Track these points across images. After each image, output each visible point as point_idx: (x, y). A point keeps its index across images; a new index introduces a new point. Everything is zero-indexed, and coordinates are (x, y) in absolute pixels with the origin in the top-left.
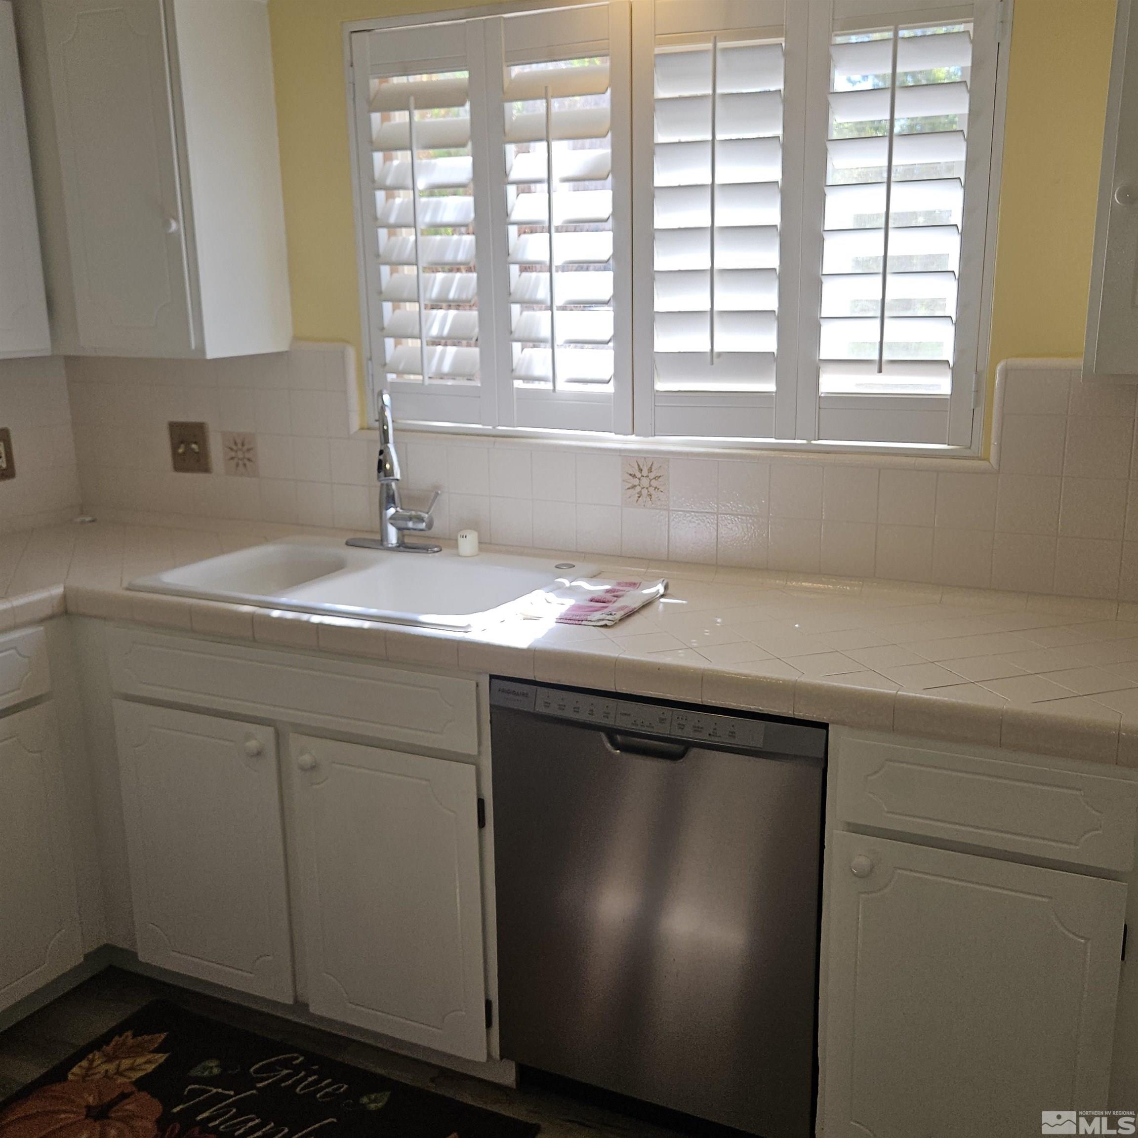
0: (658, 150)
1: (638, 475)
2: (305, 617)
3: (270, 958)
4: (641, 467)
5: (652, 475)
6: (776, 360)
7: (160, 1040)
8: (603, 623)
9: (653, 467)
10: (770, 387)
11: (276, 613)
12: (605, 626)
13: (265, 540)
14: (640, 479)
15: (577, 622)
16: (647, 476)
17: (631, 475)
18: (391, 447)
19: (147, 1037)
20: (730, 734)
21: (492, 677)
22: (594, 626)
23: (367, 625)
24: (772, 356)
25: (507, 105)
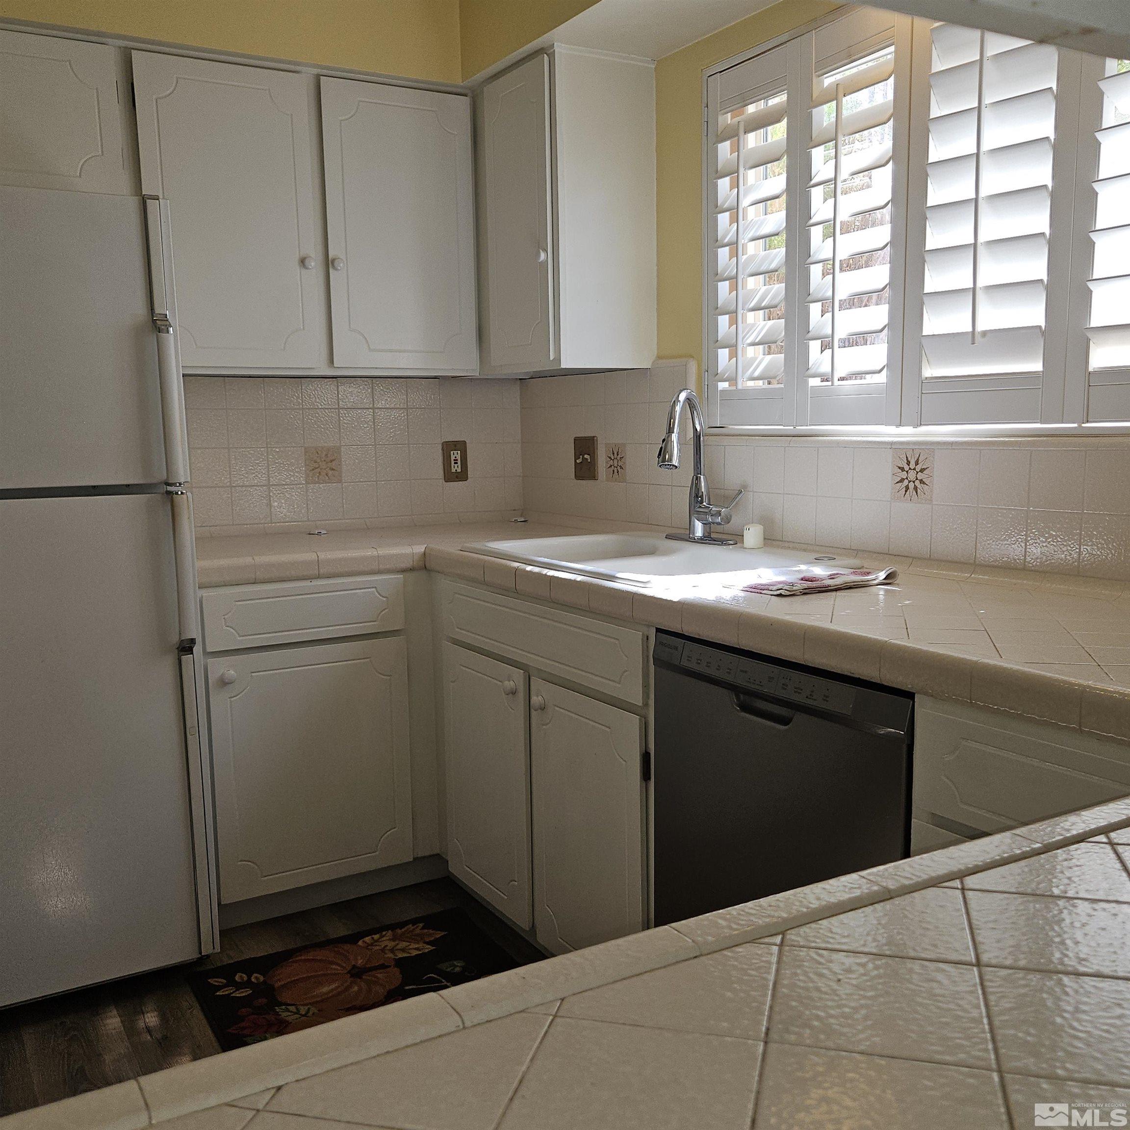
0: (932, 127)
1: (906, 468)
2: (545, 571)
3: (516, 883)
4: (909, 459)
5: (918, 468)
6: (1043, 333)
7: (437, 936)
8: (778, 592)
9: (920, 459)
10: (1036, 366)
11: (529, 568)
12: (780, 595)
13: (612, 532)
14: (907, 472)
15: (758, 591)
16: (914, 469)
17: (899, 468)
18: (674, 437)
19: (431, 931)
20: (825, 698)
21: (658, 630)
22: (771, 595)
23: (579, 578)
24: (1039, 330)
25: (815, 111)
